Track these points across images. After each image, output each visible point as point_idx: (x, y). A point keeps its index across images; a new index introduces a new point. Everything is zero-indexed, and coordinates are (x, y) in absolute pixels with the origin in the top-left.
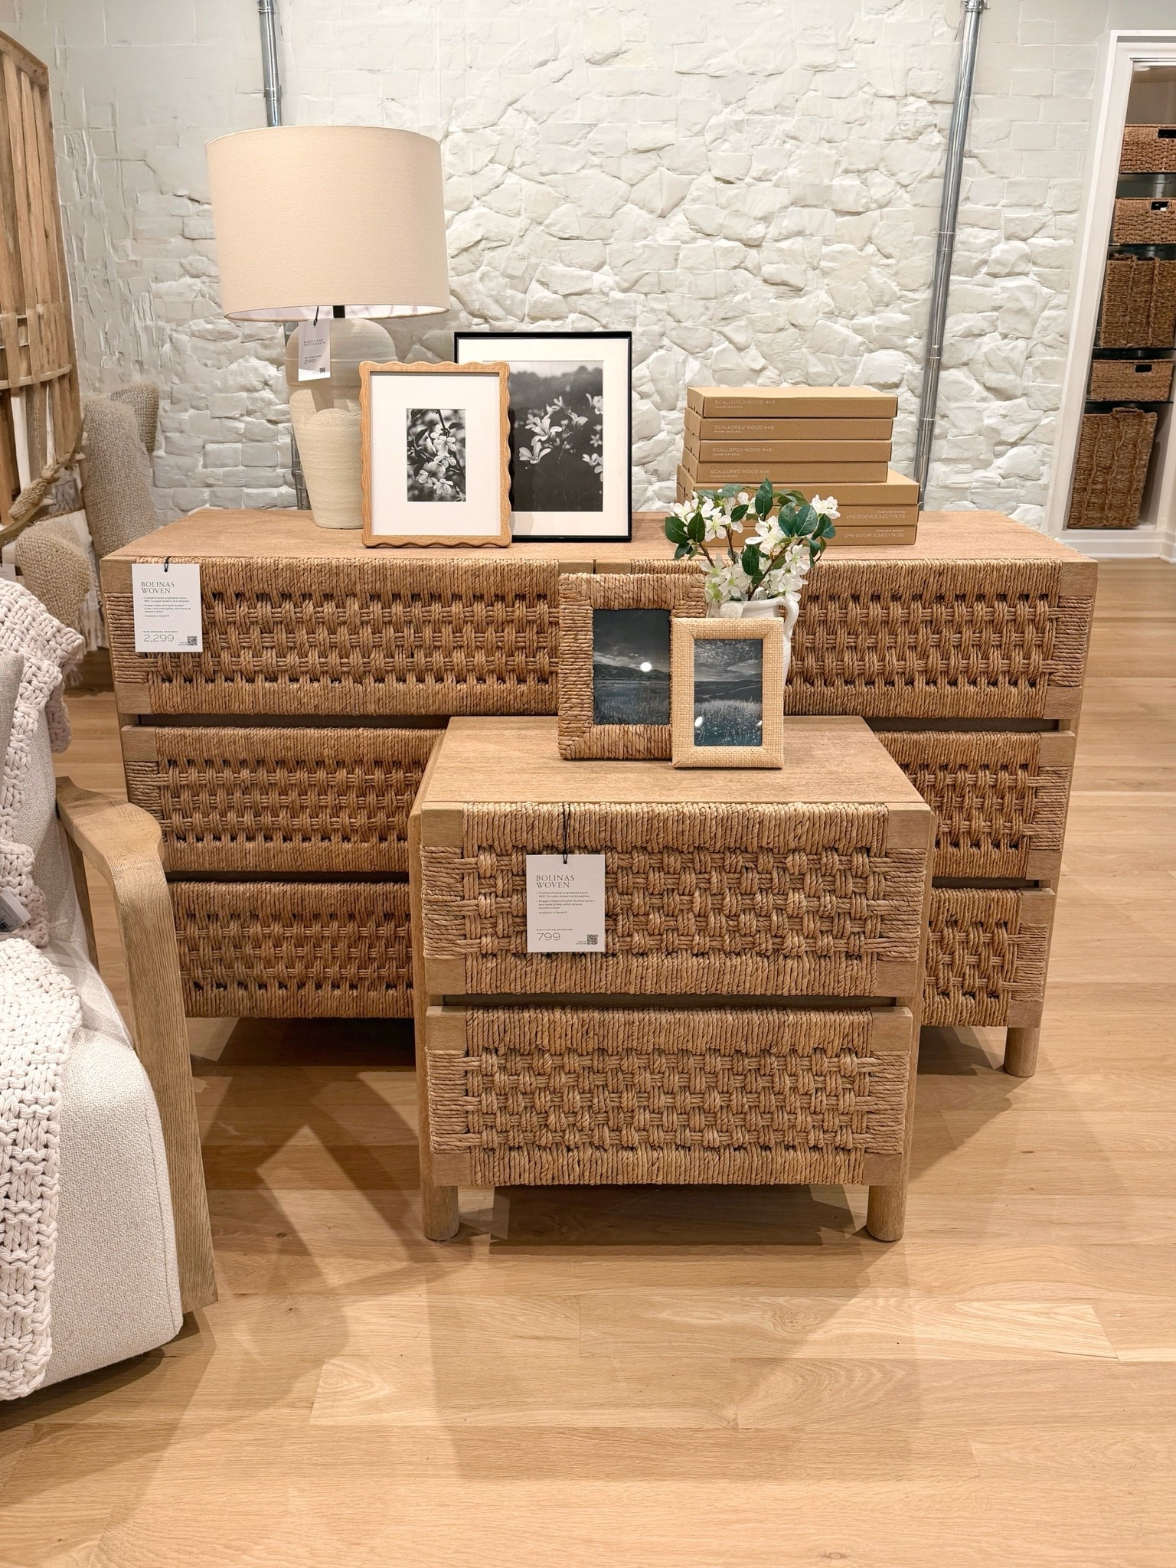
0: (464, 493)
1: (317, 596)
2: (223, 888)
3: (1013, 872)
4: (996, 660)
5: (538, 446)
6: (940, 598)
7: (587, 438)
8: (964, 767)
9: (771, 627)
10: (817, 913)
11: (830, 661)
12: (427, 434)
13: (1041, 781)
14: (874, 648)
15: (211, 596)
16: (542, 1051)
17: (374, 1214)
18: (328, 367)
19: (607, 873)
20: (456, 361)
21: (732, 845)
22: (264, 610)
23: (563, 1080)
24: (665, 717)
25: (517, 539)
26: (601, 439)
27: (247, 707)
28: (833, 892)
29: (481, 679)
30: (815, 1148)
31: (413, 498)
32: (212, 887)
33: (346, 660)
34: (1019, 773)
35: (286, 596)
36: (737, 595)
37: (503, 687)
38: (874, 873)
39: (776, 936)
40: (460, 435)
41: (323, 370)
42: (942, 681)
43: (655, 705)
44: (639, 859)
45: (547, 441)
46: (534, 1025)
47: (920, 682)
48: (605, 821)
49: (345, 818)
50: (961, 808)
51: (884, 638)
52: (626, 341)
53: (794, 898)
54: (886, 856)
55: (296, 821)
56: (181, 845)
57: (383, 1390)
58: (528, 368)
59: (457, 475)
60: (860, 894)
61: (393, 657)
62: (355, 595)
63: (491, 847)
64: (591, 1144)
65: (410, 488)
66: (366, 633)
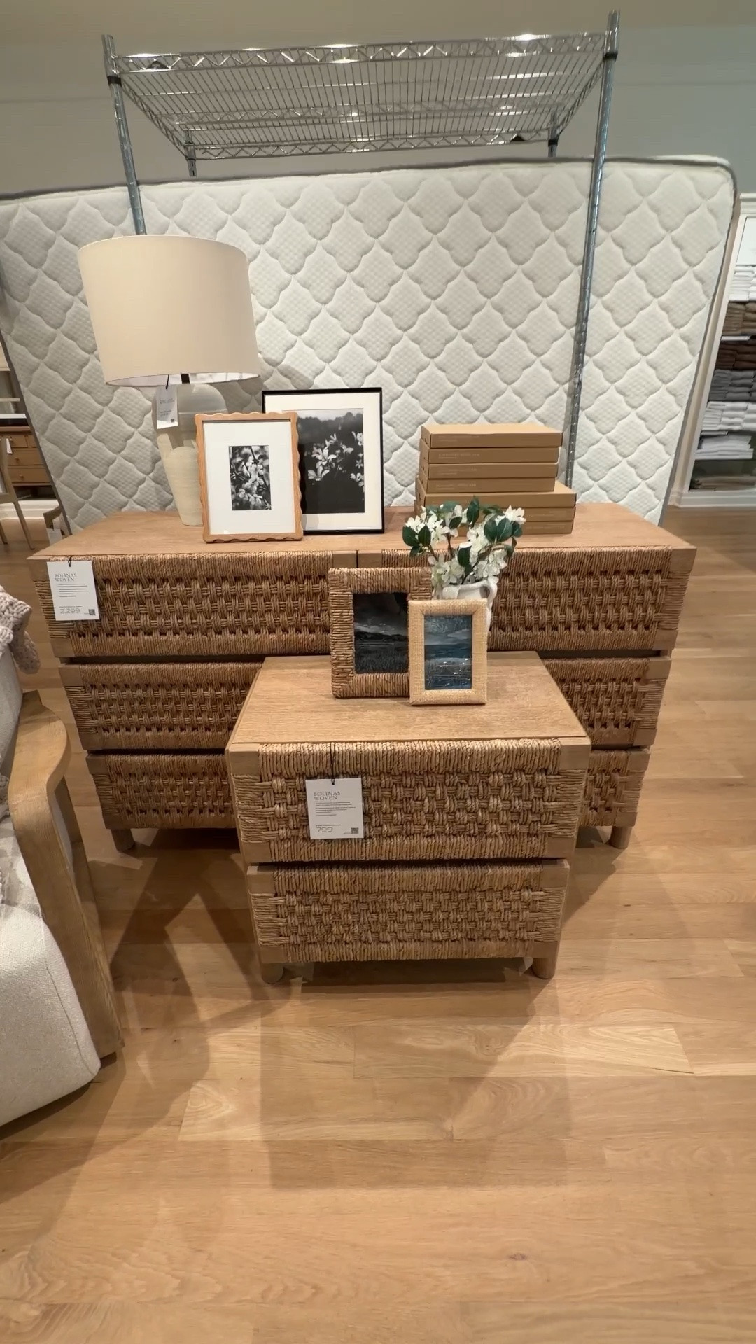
0: (270, 503)
1: (171, 580)
2: (136, 758)
3: (626, 742)
4: (625, 613)
5: (321, 469)
6: (590, 574)
7: (353, 462)
8: (600, 680)
9: (478, 607)
10: (509, 810)
11: (517, 617)
12: (243, 463)
13: (648, 688)
14: (546, 607)
15: (102, 582)
16: (326, 893)
17: (233, 962)
18: (176, 418)
19: (363, 788)
20: (264, 411)
21: (451, 770)
22: (137, 590)
23: (340, 908)
24: (404, 667)
25: (307, 533)
26: (363, 462)
27: (135, 652)
28: (520, 797)
29: (285, 631)
30: (503, 939)
31: (235, 508)
32: (129, 758)
33: (194, 621)
34: (634, 683)
35: (151, 580)
36: (455, 581)
37: (300, 636)
38: (549, 785)
39: (480, 824)
40: (266, 464)
41: (173, 421)
42: (589, 627)
43: (398, 658)
44: (385, 780)
45: (327, 465)
46: (319, 880)
47: (574, 629)
48: (360, 756)
49: (205, 718)
50: (596, 705)
51: (553, 600)
52: (378, 394)
53: (494, 802)
54: (558, 774)
55: (175, 720)
56: (106, 734)
57: (228, 1108)
58: (313, 415)
59: (265, 491)
60: (539, 799)
61: (226, 618)
62: (197, 579)
63: (281, 774)
64: (360, 940)
65: (234, 502)
66: (206, 604)
